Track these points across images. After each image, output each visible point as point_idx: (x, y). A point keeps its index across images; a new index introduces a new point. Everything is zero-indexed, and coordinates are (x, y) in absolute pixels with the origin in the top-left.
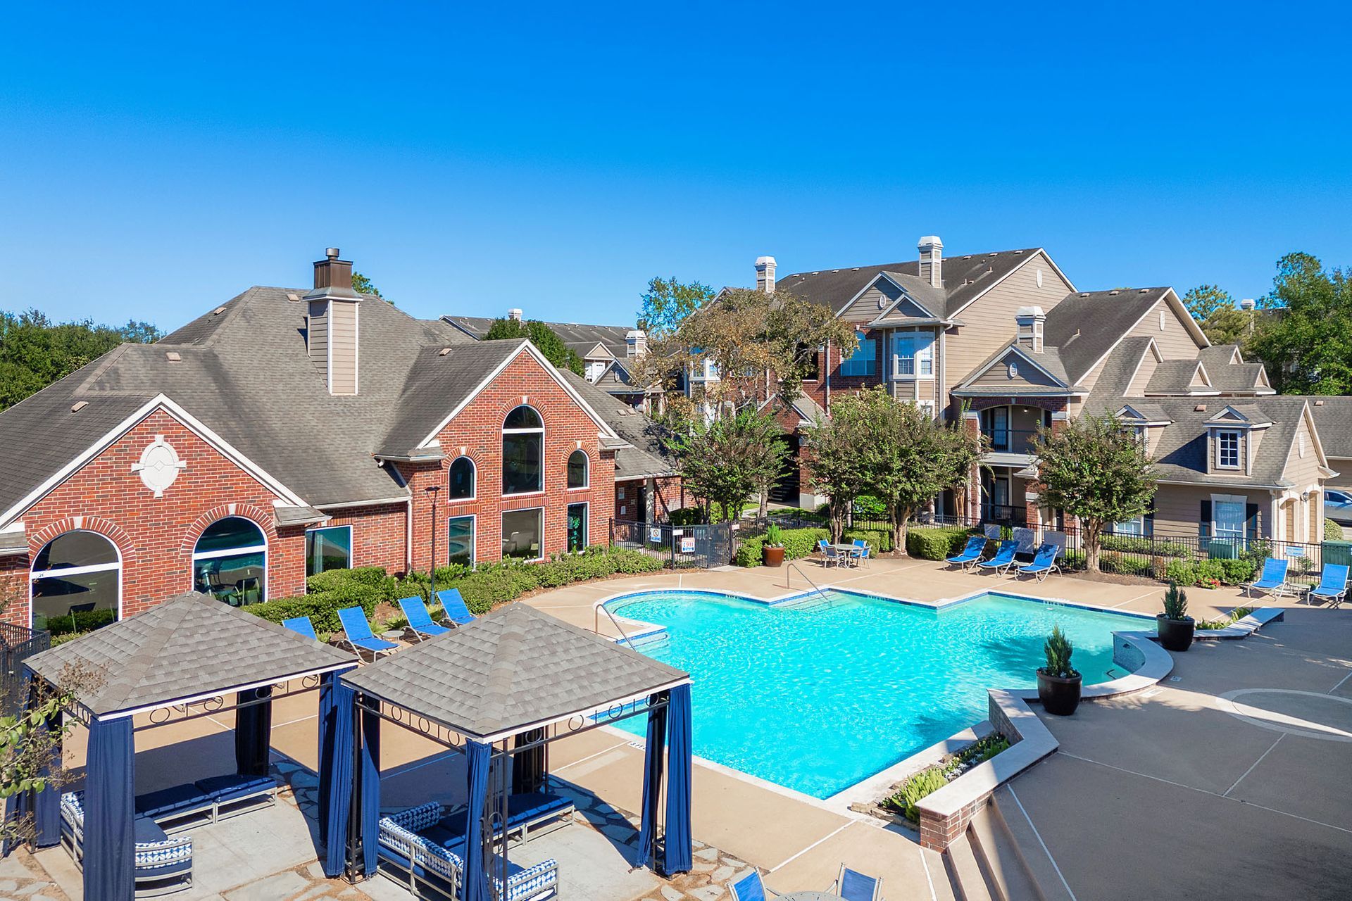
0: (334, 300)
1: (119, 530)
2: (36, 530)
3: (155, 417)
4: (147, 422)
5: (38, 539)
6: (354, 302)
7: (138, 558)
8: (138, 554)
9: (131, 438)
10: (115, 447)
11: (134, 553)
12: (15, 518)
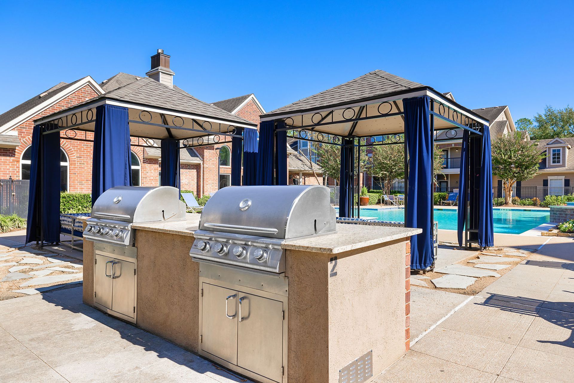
0: (162, 73)
1: (67, 145)
2: (24, 137)
3: (86, 89)
4: (82, 90)
5: (25, 142)
6: (171, 75)
7: (78, 161)
8: (77, 159)
9: (74, 97)
10: (66, 100)
11: (75, 158)
12: (13, 128)
